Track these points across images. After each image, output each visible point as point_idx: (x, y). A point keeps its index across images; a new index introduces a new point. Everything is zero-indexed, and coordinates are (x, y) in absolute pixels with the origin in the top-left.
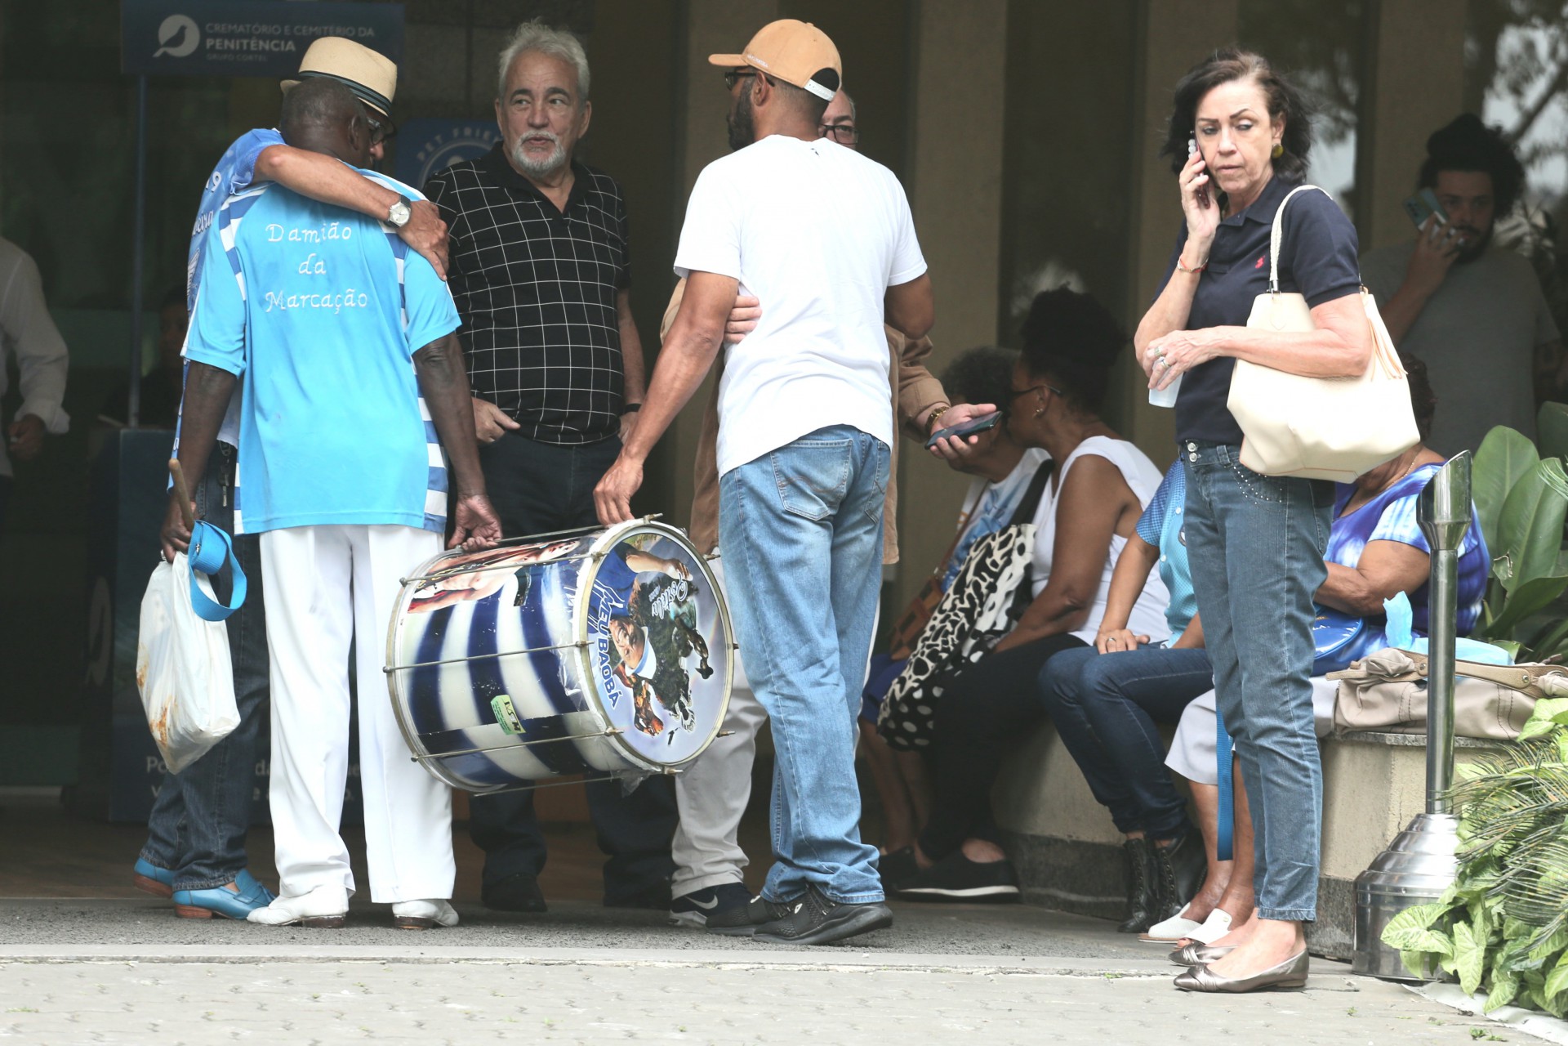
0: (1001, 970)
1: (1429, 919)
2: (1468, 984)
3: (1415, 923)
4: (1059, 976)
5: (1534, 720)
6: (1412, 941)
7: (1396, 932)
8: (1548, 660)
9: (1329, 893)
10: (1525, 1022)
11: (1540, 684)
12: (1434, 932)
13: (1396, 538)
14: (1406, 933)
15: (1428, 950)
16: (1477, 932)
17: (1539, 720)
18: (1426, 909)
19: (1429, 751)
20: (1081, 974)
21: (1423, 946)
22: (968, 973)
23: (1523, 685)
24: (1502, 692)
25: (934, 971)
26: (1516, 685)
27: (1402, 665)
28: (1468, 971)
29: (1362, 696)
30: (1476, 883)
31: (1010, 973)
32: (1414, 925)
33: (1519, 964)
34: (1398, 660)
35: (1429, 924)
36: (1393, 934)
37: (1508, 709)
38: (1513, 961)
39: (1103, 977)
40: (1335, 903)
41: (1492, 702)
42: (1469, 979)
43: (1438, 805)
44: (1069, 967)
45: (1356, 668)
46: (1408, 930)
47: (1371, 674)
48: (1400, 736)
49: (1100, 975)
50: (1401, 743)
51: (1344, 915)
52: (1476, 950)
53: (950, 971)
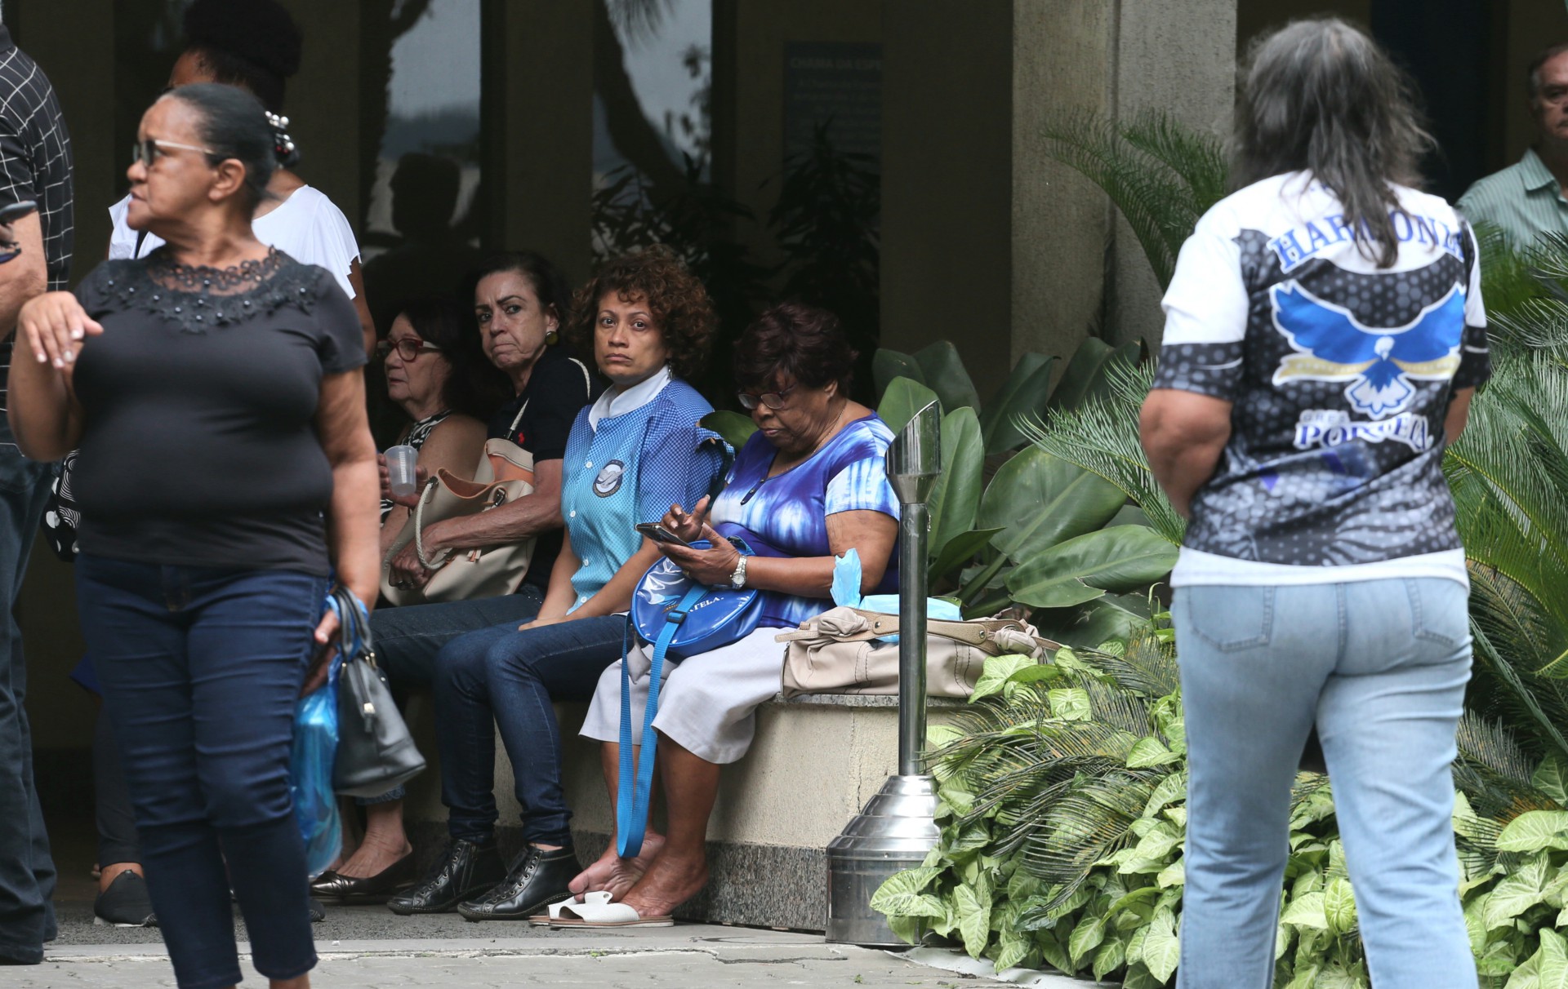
0: (485, 952)
1: (920, 883)
2: (974, 946)
3: (905, 888)
4: (543, 956)
5: (984, 679)
6: (904, 906)
7: (886, 899)
8: (1000, 614)
9: (776, 862)
10: (1038, 982)
11: (996, 639)
12: (926, 896)
13: (863, 506)
14: (896, 899)
15: (921, 915)
16: (980, 893)
17: (989, 678)
18: (916, 873)
19: (901, 711)
20: (566, 954)
21: (916, 910)
22: (453, 957)
23: (980, 641)
24: (960, 649)
25: (418, 956)
26: (974, 641)
27: (856, 624)
28: (973, 933)
29: (813, 656)
30: (964, 844)
31: (494, 955)
32: (904, 890)
33: (1033, 923)
34: (852, 619)
35: (919, 888)
36: (883, 900)
37: (965, 666)
38: (1027, 921)
39: (589, 956)
40: (784, 872)
41: (950, 659)
42: (974, 941)
43: (911, 767)
44: (553, 946)
45: (807, 629)
46: (898, 895)
47: (823, 634)
48: (860, 698)
49: (585, 953)
50: (861, 704)
51: (797, 884)
52: (979, 913)
53: (433, 955)
